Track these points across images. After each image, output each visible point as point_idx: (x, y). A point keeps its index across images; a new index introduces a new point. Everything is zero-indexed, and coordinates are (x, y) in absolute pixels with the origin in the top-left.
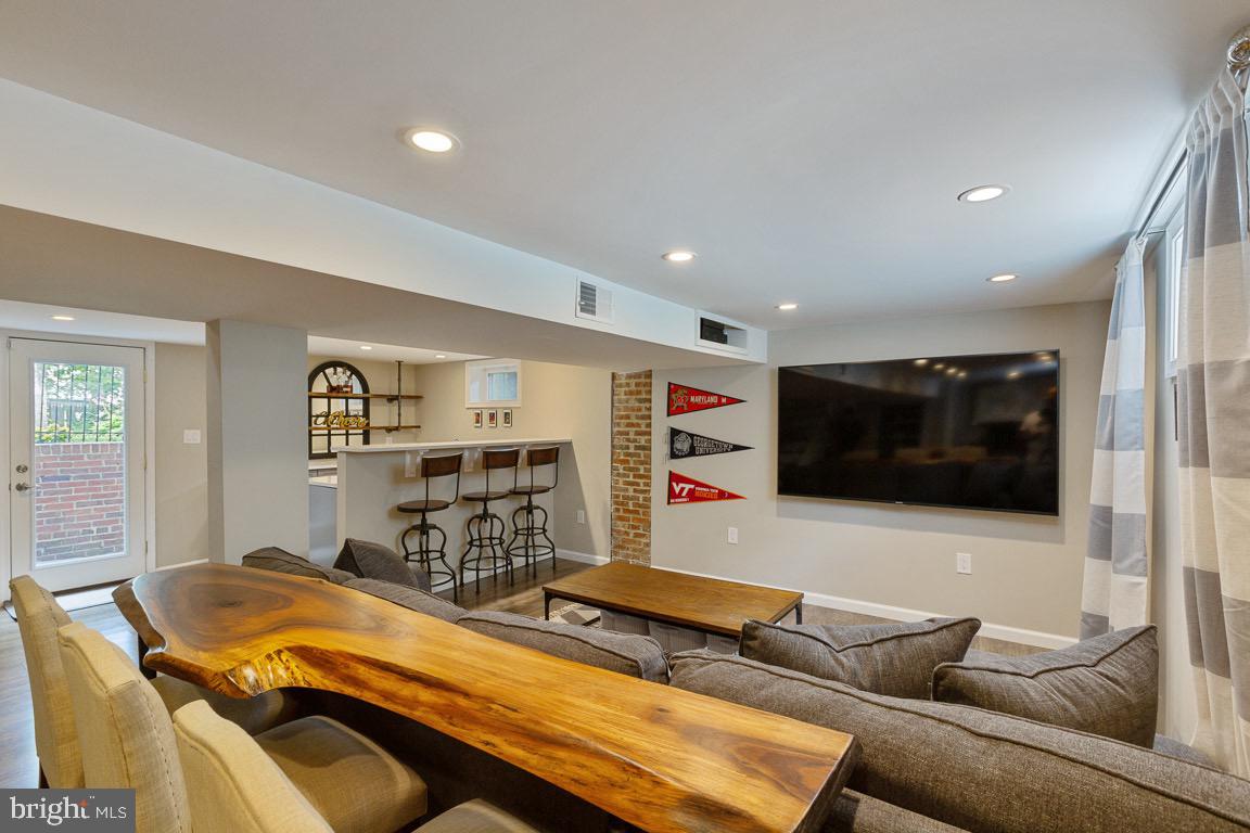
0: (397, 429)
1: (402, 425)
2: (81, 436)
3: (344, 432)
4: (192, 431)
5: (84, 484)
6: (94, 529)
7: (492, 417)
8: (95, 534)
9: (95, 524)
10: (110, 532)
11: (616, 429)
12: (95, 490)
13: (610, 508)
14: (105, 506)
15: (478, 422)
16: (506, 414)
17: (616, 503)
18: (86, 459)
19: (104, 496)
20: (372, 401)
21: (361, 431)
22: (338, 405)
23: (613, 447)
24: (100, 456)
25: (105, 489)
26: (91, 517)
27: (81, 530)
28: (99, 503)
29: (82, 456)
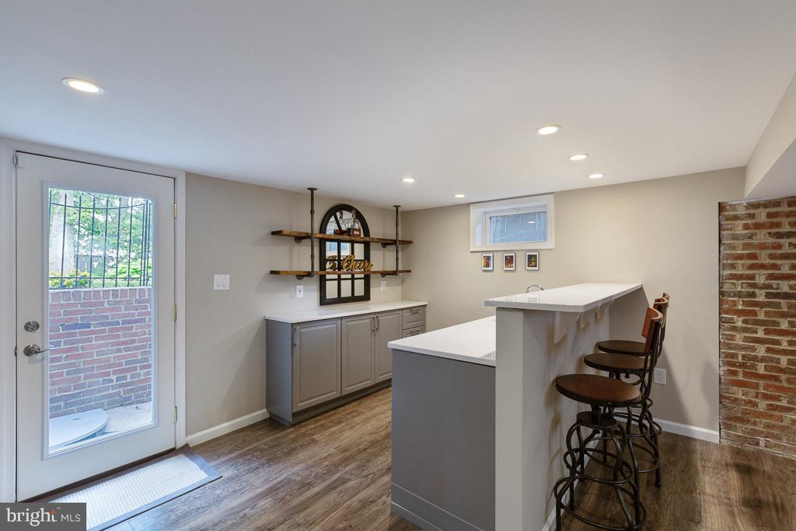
0: (395, 273)
1: (400, 269)
2: (100, 281)
3: (350, 276)
4: (222, 276)
5: (104, 331)
6: (114, 377)
7: (509, 260)
8: (115, 383)
9: (115, 372)
10: (129, 380)
11: (726, 272)
12: (114, 337)
13: (718, 368)
14: (124, 353)
15: (487, 265)
16: (530, 257)
17: (729, 364)
18: (106, 305)
19: (124, 343)
20: (372, 245)
21: (362, 276)
22: (346, 250)
23: (721, 293)
24: (119, 302)
25: (124, 335)
26: (111, 366)
27: (101, 380)
28: (119, 350)
29: (103, 303)
